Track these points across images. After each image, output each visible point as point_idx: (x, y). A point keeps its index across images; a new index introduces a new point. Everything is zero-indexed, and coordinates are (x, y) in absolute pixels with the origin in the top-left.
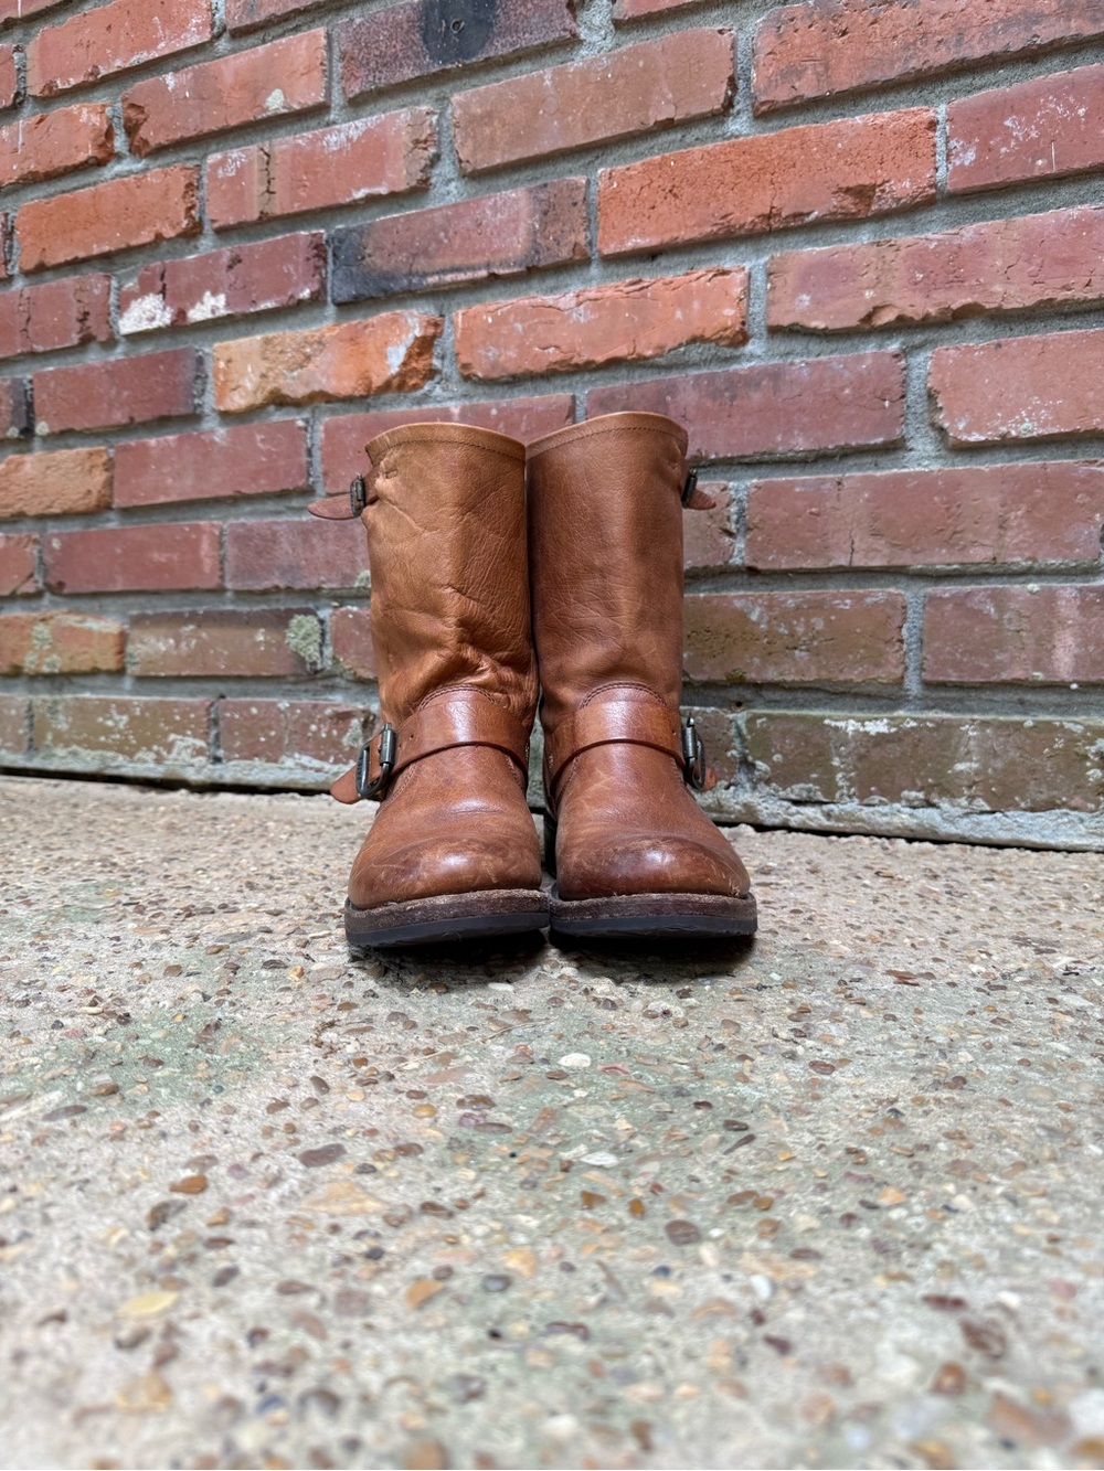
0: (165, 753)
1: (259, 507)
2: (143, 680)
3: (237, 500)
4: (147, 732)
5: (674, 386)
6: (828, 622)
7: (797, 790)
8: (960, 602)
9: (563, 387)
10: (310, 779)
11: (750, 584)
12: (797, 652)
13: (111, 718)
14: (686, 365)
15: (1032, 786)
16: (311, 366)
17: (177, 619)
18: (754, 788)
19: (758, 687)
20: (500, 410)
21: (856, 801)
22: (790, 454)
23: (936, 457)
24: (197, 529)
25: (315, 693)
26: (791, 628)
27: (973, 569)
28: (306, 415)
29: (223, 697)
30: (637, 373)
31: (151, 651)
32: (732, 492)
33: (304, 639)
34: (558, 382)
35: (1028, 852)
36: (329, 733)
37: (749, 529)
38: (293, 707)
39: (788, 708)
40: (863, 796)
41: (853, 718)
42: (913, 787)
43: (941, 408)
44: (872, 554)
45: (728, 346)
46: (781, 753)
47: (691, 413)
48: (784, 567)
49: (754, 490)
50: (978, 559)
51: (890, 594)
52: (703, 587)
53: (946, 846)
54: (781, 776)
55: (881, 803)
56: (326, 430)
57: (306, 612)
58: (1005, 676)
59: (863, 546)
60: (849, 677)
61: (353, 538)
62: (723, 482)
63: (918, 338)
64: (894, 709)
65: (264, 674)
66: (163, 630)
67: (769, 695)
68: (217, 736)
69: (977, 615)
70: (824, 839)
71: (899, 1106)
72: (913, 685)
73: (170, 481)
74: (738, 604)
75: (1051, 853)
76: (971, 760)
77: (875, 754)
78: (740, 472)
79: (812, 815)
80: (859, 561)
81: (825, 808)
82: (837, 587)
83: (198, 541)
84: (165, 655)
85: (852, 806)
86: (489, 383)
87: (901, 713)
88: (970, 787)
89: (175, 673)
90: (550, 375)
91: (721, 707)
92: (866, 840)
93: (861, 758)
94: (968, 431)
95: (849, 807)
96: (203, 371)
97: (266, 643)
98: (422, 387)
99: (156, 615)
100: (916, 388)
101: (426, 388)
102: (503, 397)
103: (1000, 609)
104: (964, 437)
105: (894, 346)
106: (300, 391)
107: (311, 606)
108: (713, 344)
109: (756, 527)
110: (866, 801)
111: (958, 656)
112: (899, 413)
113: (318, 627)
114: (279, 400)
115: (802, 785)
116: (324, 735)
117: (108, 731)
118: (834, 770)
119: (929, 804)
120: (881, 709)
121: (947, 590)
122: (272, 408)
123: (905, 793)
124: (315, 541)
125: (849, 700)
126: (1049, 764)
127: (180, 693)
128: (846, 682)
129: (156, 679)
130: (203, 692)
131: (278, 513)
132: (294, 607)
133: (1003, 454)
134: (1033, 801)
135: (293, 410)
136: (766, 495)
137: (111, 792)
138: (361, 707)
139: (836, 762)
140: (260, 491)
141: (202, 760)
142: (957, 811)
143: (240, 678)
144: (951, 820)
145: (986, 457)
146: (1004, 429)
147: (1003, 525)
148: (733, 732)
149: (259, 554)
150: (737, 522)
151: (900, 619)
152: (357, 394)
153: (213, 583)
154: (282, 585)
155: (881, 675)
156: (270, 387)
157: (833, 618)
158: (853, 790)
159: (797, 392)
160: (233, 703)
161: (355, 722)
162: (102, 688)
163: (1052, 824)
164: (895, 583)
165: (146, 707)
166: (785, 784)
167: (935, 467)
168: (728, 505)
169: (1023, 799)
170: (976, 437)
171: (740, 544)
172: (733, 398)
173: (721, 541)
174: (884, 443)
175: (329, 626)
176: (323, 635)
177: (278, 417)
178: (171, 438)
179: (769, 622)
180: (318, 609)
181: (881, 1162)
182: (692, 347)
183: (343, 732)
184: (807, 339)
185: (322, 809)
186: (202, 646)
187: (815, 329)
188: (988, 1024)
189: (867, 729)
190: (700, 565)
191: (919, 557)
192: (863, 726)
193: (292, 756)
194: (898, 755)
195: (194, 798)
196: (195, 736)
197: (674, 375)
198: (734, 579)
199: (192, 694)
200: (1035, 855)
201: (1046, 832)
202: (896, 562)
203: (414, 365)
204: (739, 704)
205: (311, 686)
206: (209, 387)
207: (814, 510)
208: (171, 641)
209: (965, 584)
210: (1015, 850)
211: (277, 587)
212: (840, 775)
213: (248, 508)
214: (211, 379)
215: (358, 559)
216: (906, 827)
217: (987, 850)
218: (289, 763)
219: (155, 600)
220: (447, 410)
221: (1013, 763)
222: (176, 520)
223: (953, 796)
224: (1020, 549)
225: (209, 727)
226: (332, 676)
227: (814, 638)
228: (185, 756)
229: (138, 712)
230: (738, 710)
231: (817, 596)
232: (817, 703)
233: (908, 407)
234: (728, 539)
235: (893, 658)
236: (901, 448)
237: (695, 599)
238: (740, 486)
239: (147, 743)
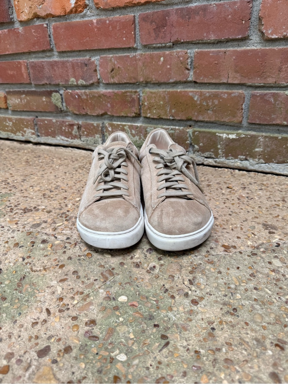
0: (24, 134)
1: (37, 55)
2: (14, 111)
3: (30, 53)
4: (18, 127)
5: (169, 13)
6: (219, 102)
7: (207, 154)
8: (262, 96)
9: (131, 12)
10: (65, 143)
11: (195, 87)
12: (209, 111)
13: (7, 123)
14: (173, 4)
15: (278, 157)
16: (45, 4)
17: (19, 93)
18: (194, 153)
19: (197, 122)
20: (110, 21)
21: (224, 158)
22: (209, 41)
23: (260, 43)
24: (19, 63)
25: (63, 117)
26: (207, 103)
27: (268, 85)
28: (47, 22)
29: (37, 117)
30: (156, 7)
31: (14, 103)
32: (189, 54)
33: (57, 100)
34: (129, 10)
35: (274, 176)
36: (68, 130)
37: (194, 68)
38: (57, 121)
39: (205, 128)
40: (227, 157)
41: (225, 133)
42: (242, 155)
43: (263, 24)
44: (235, 79)
46: (202, 143)
47: (175, 24)
48: (206, 82)
49: (196, 54)
50: (270, 82)
51: (240, 93)
52: (179, 87)
53: (250, 173)
54: (202, 150)
55: (232, 159)
56: (53, 28)
57: (57, 92)
58: (274, 123)
59: (232, 76)
60: (225, 120)
61: (67, 67)
62: (186, 50)
64: (238, 130)
65: (47, 111)
66: (16, 96)
67: (199, 124)
68: (37, 129)
69: (268, 102)
70: (214, 169)
71: (214, 325)
72: (245, 123)
73: (8, 46)
74: (190, 94)
75: (281, 177)
76: (260, 148)
77: (231, 144)
78: (191, 46)
79: (211, 161)
80: (230, 81)
81: (215, 160)
82: (223, 89)
83: (21, 67)
84: (18, 104)
86: (105, 10)
87: (240, 131)
88: (259, 156)
89: (22, 110)
90: (125, 7)
91: (185, 127)
92: (226, 170)
93: (227, 145)
94: (272, 34)
95: (222, 160)
96: (11, 5)
97: (46, 101)
98: (83, 12)
99: (13, 91)
100: (255, 15)
101: (84, 12)
102: (110, 15)
103: (275, 100)
104: (270, 36)
106: (43, 14)
107: (57, 89)
109: (197, 67)
111: (260, 115)
112: (248, 26)
113: (60, 97)
114: (37, 17)
115: (208, 153)
116: (67, 131)
117: (8, 126)
118: (218, 149)
119: (246, 159)
120: (234, 130)
121: (259, 92)
122: (35, 19)
123: (239, 156)
124: (55, 68)
125: (224, 127)
126: (285, 150)
127: (25, 115)
128: (224, 122)
129: (17, 111)
130: (31, 115)
131: (43, 58)
132: (52, 90)
133: (284, 42)
134: (278, 161)
135: (42, 20)
136: (200, 55)
137: (12, 144)
138: (76, 122)
139: (219, 146)
140: (36, 50)
141: (34, 136)
142: (255, 162)
143: (41, 112)
144: (252, 165)
145: (277, 43)
146: (285, 33)
147: (280, 70)
148: (188, 135)
149: (39, 72)
150: (191, 65)
151: (242, 101)
152: (62, 15)
153: (28, 81)
154: (48, 83)
155: (235, 120)
156: (33, 12)
157: (221, 100)
158: (223, 155)
159: (212, 17)
160: (41, 120)
161: (75, 127)
162: (3, 113)
163: (283, 168)
164: (242, 89)
165: (16, 120)
166: (203, 152)
167: (258, 47)
168: (187, 59)
169: (275, 160)
170: (274, 36)
171: (192, 73)
172: (189, 18)
173: (185, 72)
174: (242, 38)
175: (63, 96)
176: (62, 99)
177: (38, 23)
178: (6, 30)
179: (200, 101)
180: (59, 90)
181: (205, 358)
183: (72, 130)
185: (70, 152)
186: (28, 101)
188: (248, 276)
189: (229, 137)
190: (178, 80)
191: (250, 80)
192: (228, 136)
193: (59, 136)
194: (238, 145)
195: (34, 147)
196: (31, 129)
197: (169, 8)
198: (189, 84)
199: (28, 116)
200: (276, 177)
201: (281, 170)
202: (242, 82)
203: (79, 3)
204: (190, 126)
205: (61, 115)
206: (14, 11)
207: (216, 62)
208: (19, 100)
209: (265, 90)
210: (270, 175)
211: (46, 83)
212: (220, 150)
213: (34, 56)
214: (14, 8)
215: (69, 74)
216: (239, 167)
217: (262, 174)
218: (58, 138)
219: (12, 86)
220: (92, 21)
221: (273, 149)
222: (13, 59)
223: (254, 158)
224: (285, 79)
225: (34, 126)
226: (66, 112)
227: (214, 107)
228: (29, 134)
229: (14, 121)
230: (190, 128)
231: (216, 92)
232: (214, 127)
233: (251, 23)
234: (187, 71)
235: (239, 115)
236: (247, 39)
237: (177, 92)
238: (192, 51)
239: (19, 130)
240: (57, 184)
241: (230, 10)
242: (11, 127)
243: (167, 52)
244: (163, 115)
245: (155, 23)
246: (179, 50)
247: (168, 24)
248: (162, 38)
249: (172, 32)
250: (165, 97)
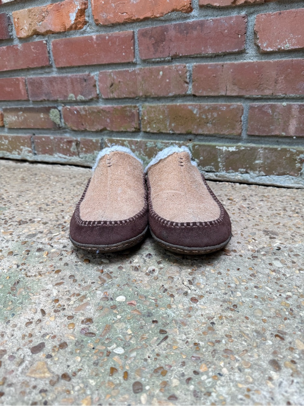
0: (20, 152)
1: (36, 72)
2: (10, 129)
3: (28, 69)
4: (14, 145)
5: (167, 28)
6: (218, 114)
7: (207, 168)
8: (260, 108)
9: (130, 28)
10: (63, 161)
11: (194, 100)
12: (208, 124)
13: (3, 141)
14: (171, 20)
15: (279, 168)
16: (45, 21)
17: (16, 110)
19: (196, 135)
20: (109, 37)
21: (225, 171)
22: (206, 55)
23: (256, 56)
24: (17, 79)
25: (61, 134)
26: (206, 116)
27: (265, 97)
28: (46, 39)
29: (34, 134)
30: (155, 23)
31: (11, 120)
32: (187, 68)
33: (55, 117)
34: (128, 26)
35: (276, 188)
36: (66, 147)
37: (193, 81)
38: (55, 138)
39: (205, 142)
40: (227, 170)
41: (225, 146)
42: (242, 168)
43: (258, 38)
44: (233, 91)
45: (185, 13)
46: (203, 156)
47: (173, 39)
48: (204, 95)
49: (194, 67)
50: (267, 94)
51: (238, 105)
52: (179, 101)
53: (251, 186)
54: (203, 164)
55: (232, 172)
56: (53, 45)
57: (55, 108)
58: (273, 134)
59: (230, 88)
60: (224, 133)
61: (66, 83)
62: (185, 64)
63: (252, 10)
64: (238, 142)
65: (45, 128)
66: (13, 114)
67: (199, 138)
68: (34, 147)
69: (265, 113)
70: (215, 183)
71: (214, 320)
72: (244, 135)
73: (6, 63)
74: (190, 107)
75: (282, 189)
76: (260, 160)
77: (231, 157)
78: (190, 60)
79: (211, 175)
80: (229, 94)
81: (216, 173)
82: (222, 102)
83: (19, 84)
84: (15, 122)
85: (223, 173)
86: (105, 26)
87: (240, 144)
88: (259, 168)
89: (19, 127)
90: (125, 23)
91: (185, 141)
92: (227, 183)
93: (227, 158)
94: (267, 47)
96: (11, 22)
97: (44, 118)
98: (83, 28)
99: (10, 108)
100: (250, 30)
101: (84, 28)
102: (110, 32)
103: (273, 111)
104: (265, 49)
105: (243, 13)
106: (43, 30)
107: (56, 105)
108: (180, 12)
109: (195, 81)
110: (228, 172)
111: (259, 127)
112: (244, 40)
113: (59, 113)
114: (37, 33)
115: (209, 167)
116: (65, 148)
117: (3, 145)
118: (218, 162)
119: (247, 172)
120: (234, 142)
121: (257, 104)
122: (35, 36)
123: (240, 169)
124: (54, 84)
125: (224, 139)
126: (284, 162)
127: (22, 133)
128: (223, 134)
129: (14, 129)
130: (28, 133)
131: (42, 74)
132: (51, 106)
133: (279, 55)
134: (279, 173)
135: (42, 37)
136: (199, 69)
137: (7, 163)
138: (75, 139)
139: (219, 160)
140: (35, 67)
141: (30, 154)
142: (255, 175)
143: (38, 129)
144: (253, 178)
145: (273, 56)
146: (279, 46)
147: (276, 82)
149: (38, 88)
150: (189, 78)
151: (241, 114)
152: (61, 31)
153: (26, 98)
154: (46, 99)
155: (235, 132)
156: (33, 29)
157: (220, 113)
158: (224, 168)
159: (209, 31)
160: (38, 137)
161: (74, 144)
163: (284, 180)
164: (240, 101)
165: (13, 138)
166: (204, 166)
167: (255, 60)
168: (186, 73)
169: (276, 172)
170: (269, 49)
171: (190, 86)
172: (187, 33)
173: (184, 85)
174: (238, 51)
175: (62, 112)
176: (60, 115)
177: (37, 39)
178: (4, 47)
179: (200, 114)
180: (58, 106)
181: (204, 350)
182: (173, 13)
183: (70, 146)
184: (213, 9)
185: (68, 170)
186: (25, 119)
187: (216, 6)
188: (248, 277)
189: (229, 150)
190: (177, 94)
191: (248, 93)
193: (56, 154)
194: (238, 158)
195: (31, 165)
196: (28, 147)
197: (167, 24)
198: (188, 98)
199: (25, 133)
200: (277, 189)
201: (282, 182)
202: (240, 94)
203: (79, 20)
204: (190, 140)
205: (59, 131)
206: (13, 28)
207: (214, 75)
208: (16, 117)
209: (263, 102)
210: (271, 187)
211: (45, 100)
212: (220, 164)
213: (32, 72)
214: (13, 25)
215: (68, 90)
217: (263, 187)
218: (56, 156)
219: (9, 103)
220: (91, 37)
221: (273, 161)
222: (11, 76)
223: (254, 171)
224: (281, 91)
225: (31, 144)
226: (65, 128)
227: (213, 120)
228: (26, 152)
229: (10, 139)
230: (190, 142)
231: (215, 105)
232: (214, 141)
233: (247, 37)
234: (186, 85)
235: (238, 127)
236: (244, 53)
237: (176, 106)
238: (191, 65)
239: (14, 149)
240: (54, 199)
241: (226, 24)
242: (6, 145)
243: (166, 66)
244: (163, 129)
245: (154, 38)
246: (178, 64)
247: (167, 39)
248: (160, 53)
249: (171, 47)
250: (164, 111)
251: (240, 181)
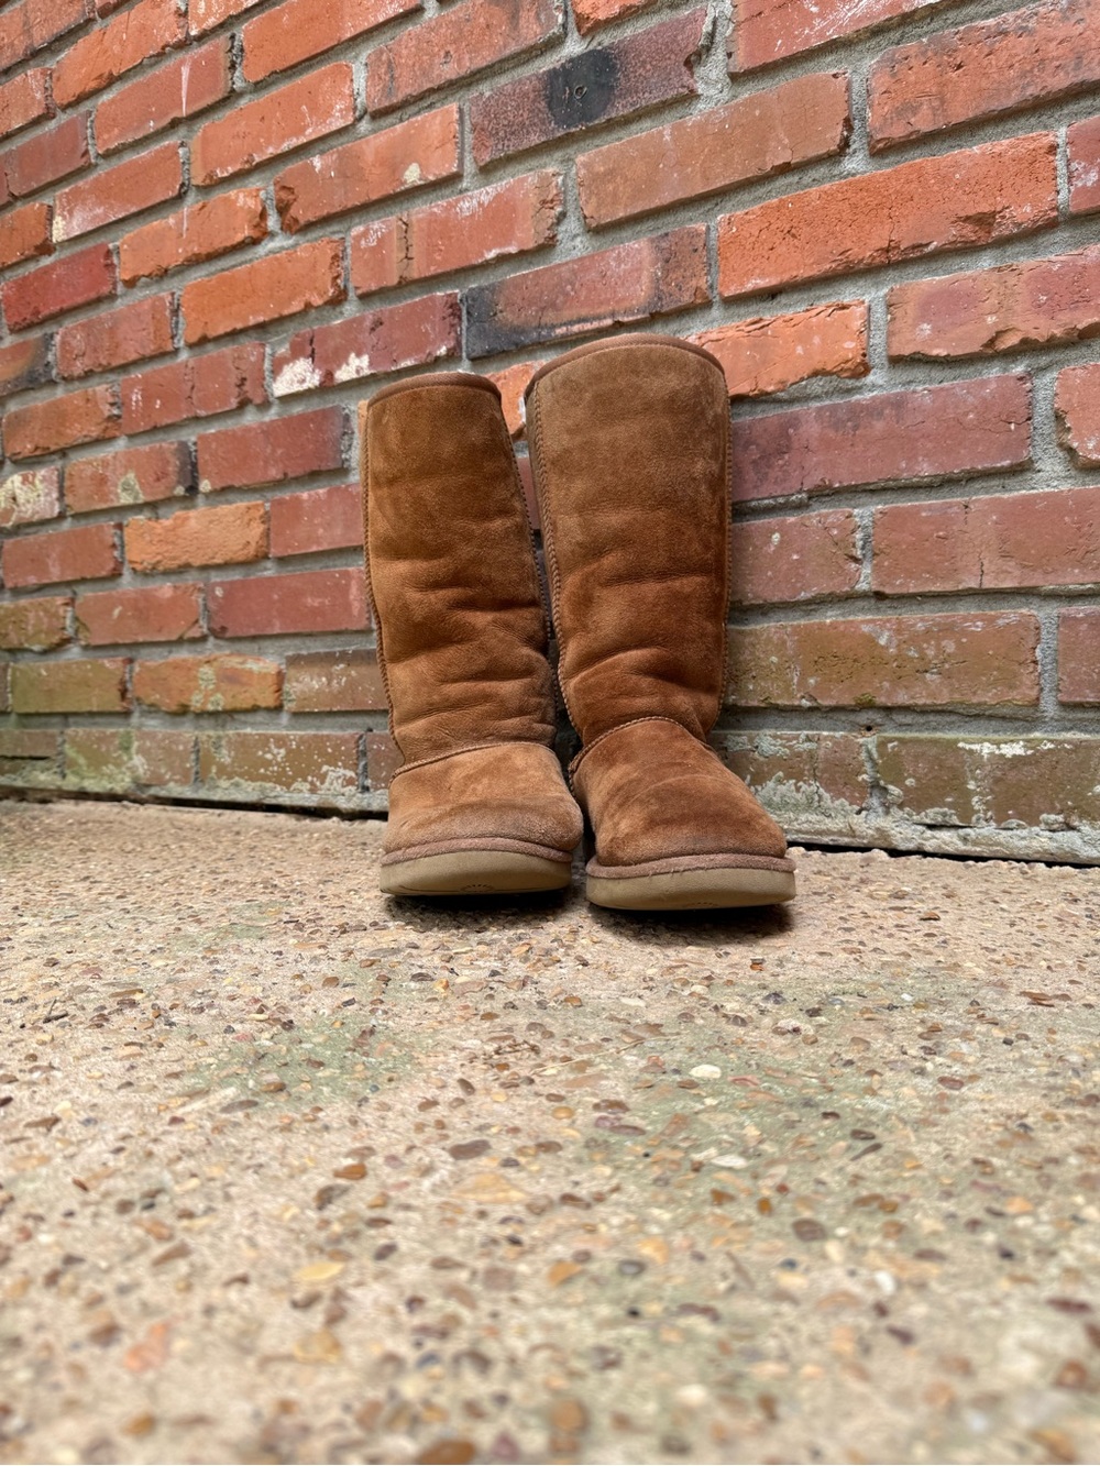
0: (318, 784)
2: (296, 715)
4: (303, 764)
5: (796, 418)
6: (959, 645)
7: (931, 815)
8: (1094, 621)
11: (878, 609)
12: (928, 675)
13: (270, 752)
14: (807, 398)
17: (329, 659)
18: (887, 813)
19: (890, 710)
21: (994, 824)
22: (916, 480)
23: (1066, 477)
24: (346, 575)
26: (921, 651)
29: (371, 730)
30: (759, 408)
31: (306, 689)
32: (857, 520)
37: (875, 554)
39: (919, 730)
40: (1001, 820)
41: (989, 741)
42: (1052, 810)
43: (1069, 429)
44: (1002, 576)
45: (850, 378)
46: (914, 777)
47: (814, 444)
48: (911, 591)
49: (879, 516)
51: (1022, 615)
52: (829, 613)
53: (1087, 870)
54: (916, 801)
55: (1019, 827)
59: (993, 568)
60: (983, 700)
62: (848, 510)
63: (1044, 360)
64: (1030, 730)
66: (316, 670)
67: (899, 718)
68: (365, 767)
70: (959, 863)
71: (1029, 1121)
72: (1049, 707)
73: (321, 531)
74: (865, 629)
77: (1012, 775)
78: (864, 499)
79: (948, 840)
80: (989, 583)
81: (962, 832)
82: (967, 609)
83: (348, 586)
84: (319, 693)
85: (988, 830)
87: (1037, 735)
89: (326, 709)
91: (850, 731)
92: (1004, 865)
93: (997, 781)
94: (1098, 449)
95: (985, 832)
96: (350, 428)
99: (310, 655)
100: (1043, 410)
104: (1094, 456)
105: (1019, 369)
108: (835, 377)
109: (882, 552)
110: (1003, 825)
112: (1025, 435)
115: (937, 809)
117: (267, 764)
118: (970, 794)
119: (1069, 827)
120: (1017, 730)
121: (1081, 609)
123: (1044, 816)
125: (983, 721)
127: (332, 727)
128: (979, 704)
129: (311, 714)
130: (352, 726)
136: (892, 521)
137: (270, 820)
139: (972, 785)
141: (351, 789)
142: (1098, 834)
144: (1092, 844)
148: (863, 756)
150: (863, 548)
151: (1033, 639)
153: (360, 625)
155: (1021, 695)
157: (964, 640)
158: (990, 814)
159: (920, 419)
160: (380, 736)
162: (261, 723)
164: (1027, 605)
165: (302, 740)
166: (919, 808)
167: (1065, 487)
168: (853, 532)
171: (867, 570)
172: (856, 428)
173: (847, 567)
174: (1011, 466)
178: (321, 491)
179: (898, 646)
181: (1009, 1173)
182: (814, 380)
184: (929, 367)
186: (352, 684)
187: (937, 356)
189: (1003, 752)
190: (826, 592)
191: (1050, 577)
192: (999, 748)
194: (1035, 777)
195: (346, 825)
196: (345, 767)
197: (796, 408)
198: (860, 604)
199: (342, 728)
202: (1026, 584)
204: (869, 729)
207: (941, 533)
208: (324, 679)
212: (975, 799)
216: (1046, 851)
219: (309, 642)
222: (326, 566)
223: (1095, 820)
225: (358, 759)
227: (945, 661)
228: (337, 787)
229: (294, 745)
230: (868, 734)
231: (948, 617)
232: (951, 726)
233: (1035, 428)
234: (853, 565)
235: (1027, 680)
236: (1028, 470)
237: (821, 626)
238: (865, 513)
239: (302, 775)
241: (971, 399)
242: (278, 764)
243: (791, 519)
244: (779, 696)
245: (758, 445)
246: (824, 511)
247: (795, 445)
248: (775, 483)
249: (806, 465)
250: (784, 642)
251: (1047, 857)
